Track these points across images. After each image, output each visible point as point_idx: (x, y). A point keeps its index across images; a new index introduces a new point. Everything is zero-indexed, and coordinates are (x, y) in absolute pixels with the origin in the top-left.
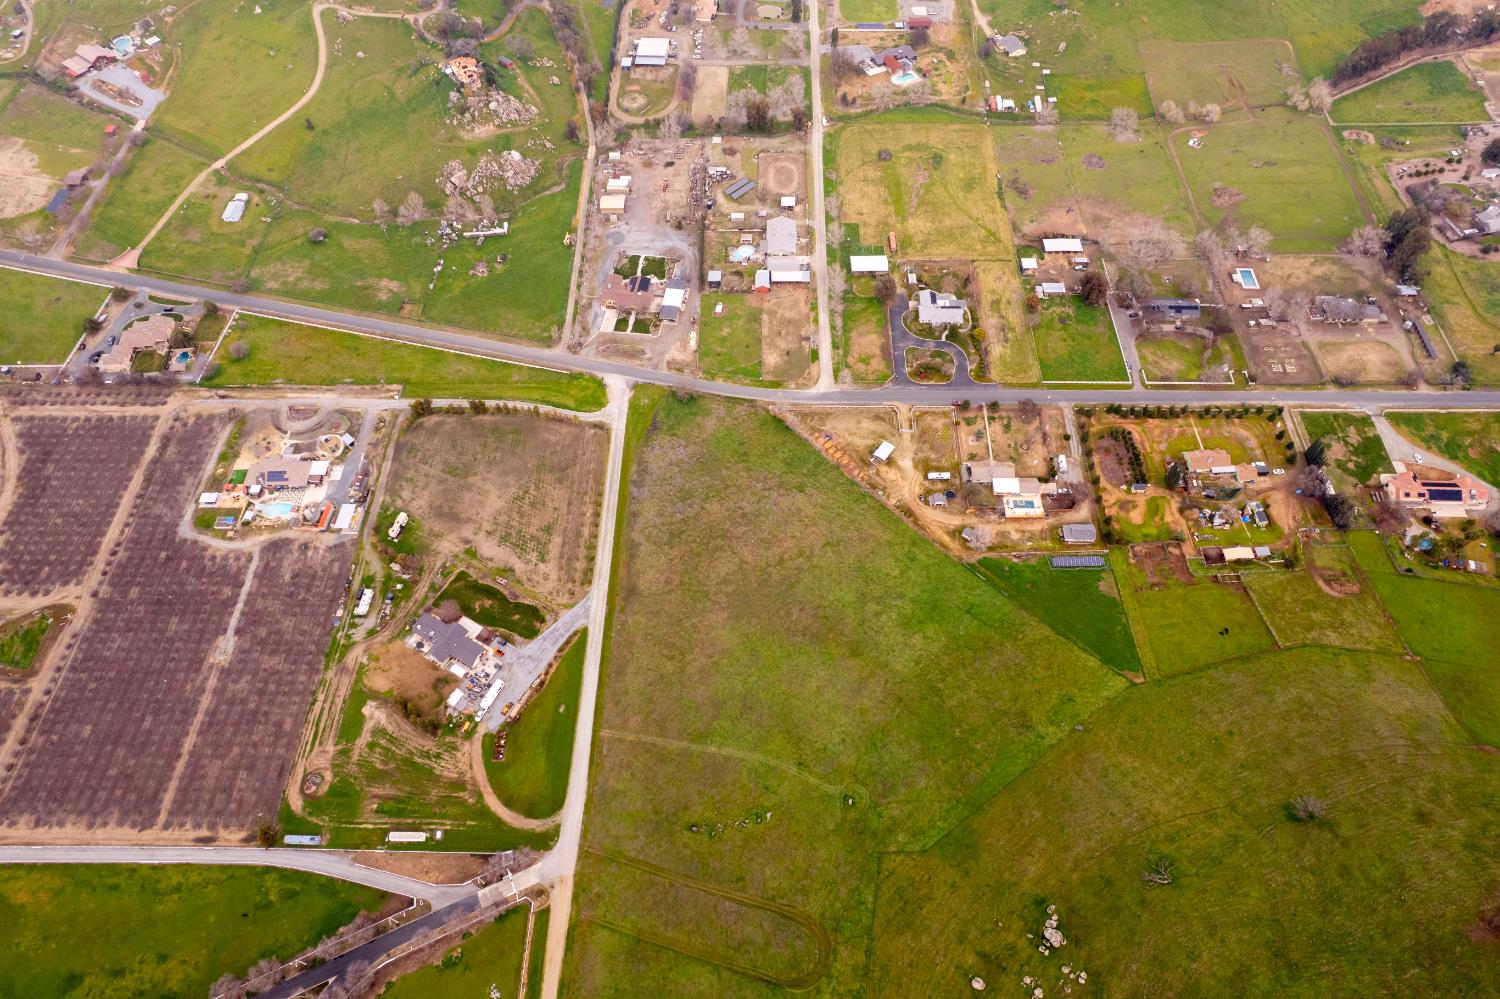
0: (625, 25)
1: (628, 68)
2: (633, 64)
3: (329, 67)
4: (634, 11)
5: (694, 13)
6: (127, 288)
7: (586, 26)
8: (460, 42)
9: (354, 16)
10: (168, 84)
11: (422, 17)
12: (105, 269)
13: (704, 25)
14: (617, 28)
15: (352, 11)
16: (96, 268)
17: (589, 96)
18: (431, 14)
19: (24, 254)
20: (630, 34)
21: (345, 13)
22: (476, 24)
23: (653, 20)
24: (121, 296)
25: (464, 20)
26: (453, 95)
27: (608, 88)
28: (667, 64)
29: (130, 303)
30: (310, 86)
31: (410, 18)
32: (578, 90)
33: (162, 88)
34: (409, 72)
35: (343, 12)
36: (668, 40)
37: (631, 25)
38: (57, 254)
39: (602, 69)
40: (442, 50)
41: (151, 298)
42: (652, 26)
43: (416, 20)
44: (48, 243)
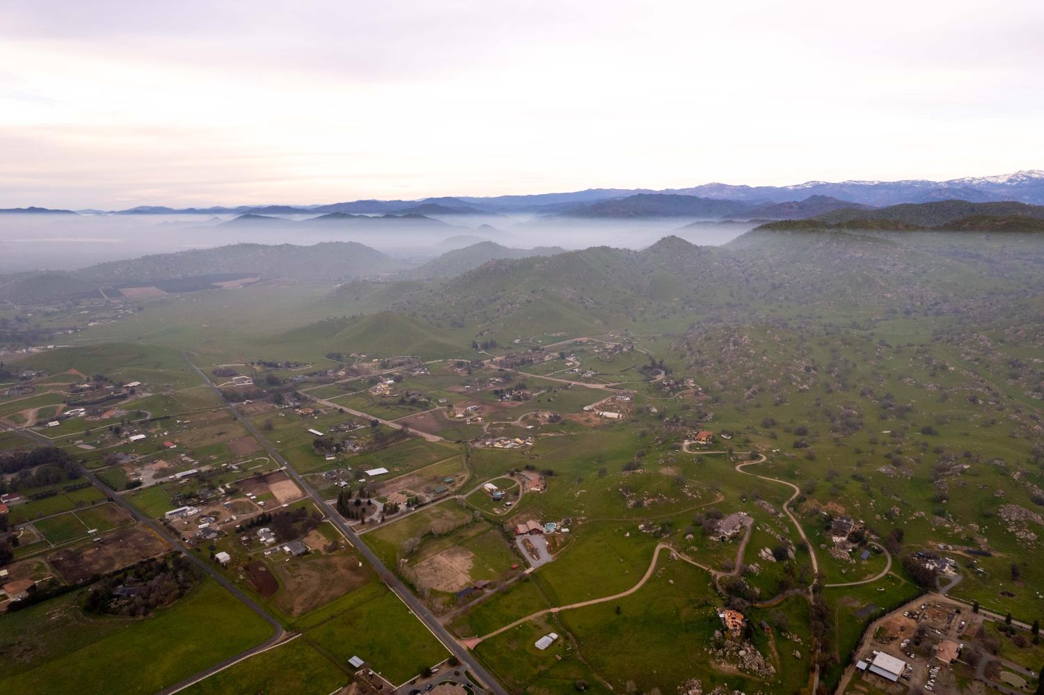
0: (869, 637)
1: (862, 670)
2: (867, 668)
3: (649, 581)
4: (881, 628)
5: (935, 651)
6: (460, 659)
7: (837, 624)
8: (738, 600)
9: (679, 558)
10: (558, 555)
11: (719, 575)
12: (458, 642)
13: (943, 665)
14: (862, 636)
15: (679, 555)
16: (453, 638)
17: (821, 678)
18: (728, 575)
19: (430, 613)
20: (872, 644)
21: (674, 555)
22: (755, 592)
23: (895, 642)
24: (454, 662)
25: (748, 587)
26: (717, 633)
27: (839, 679)
28: (898, 682)
29: (454, 669)
30: (632, 587)
31: (713, 572)
32: (813, 670)
33: (554, 556)
34: (696, 605)
35: (674, 554)
36: (904, 663)
37: (875, 638)
38: (441, 621)
39: (839, 662)
40: (724, 600)
41: (467, 673)
42: (893, 646)
43: (715, 575)
44: (443, 613)
